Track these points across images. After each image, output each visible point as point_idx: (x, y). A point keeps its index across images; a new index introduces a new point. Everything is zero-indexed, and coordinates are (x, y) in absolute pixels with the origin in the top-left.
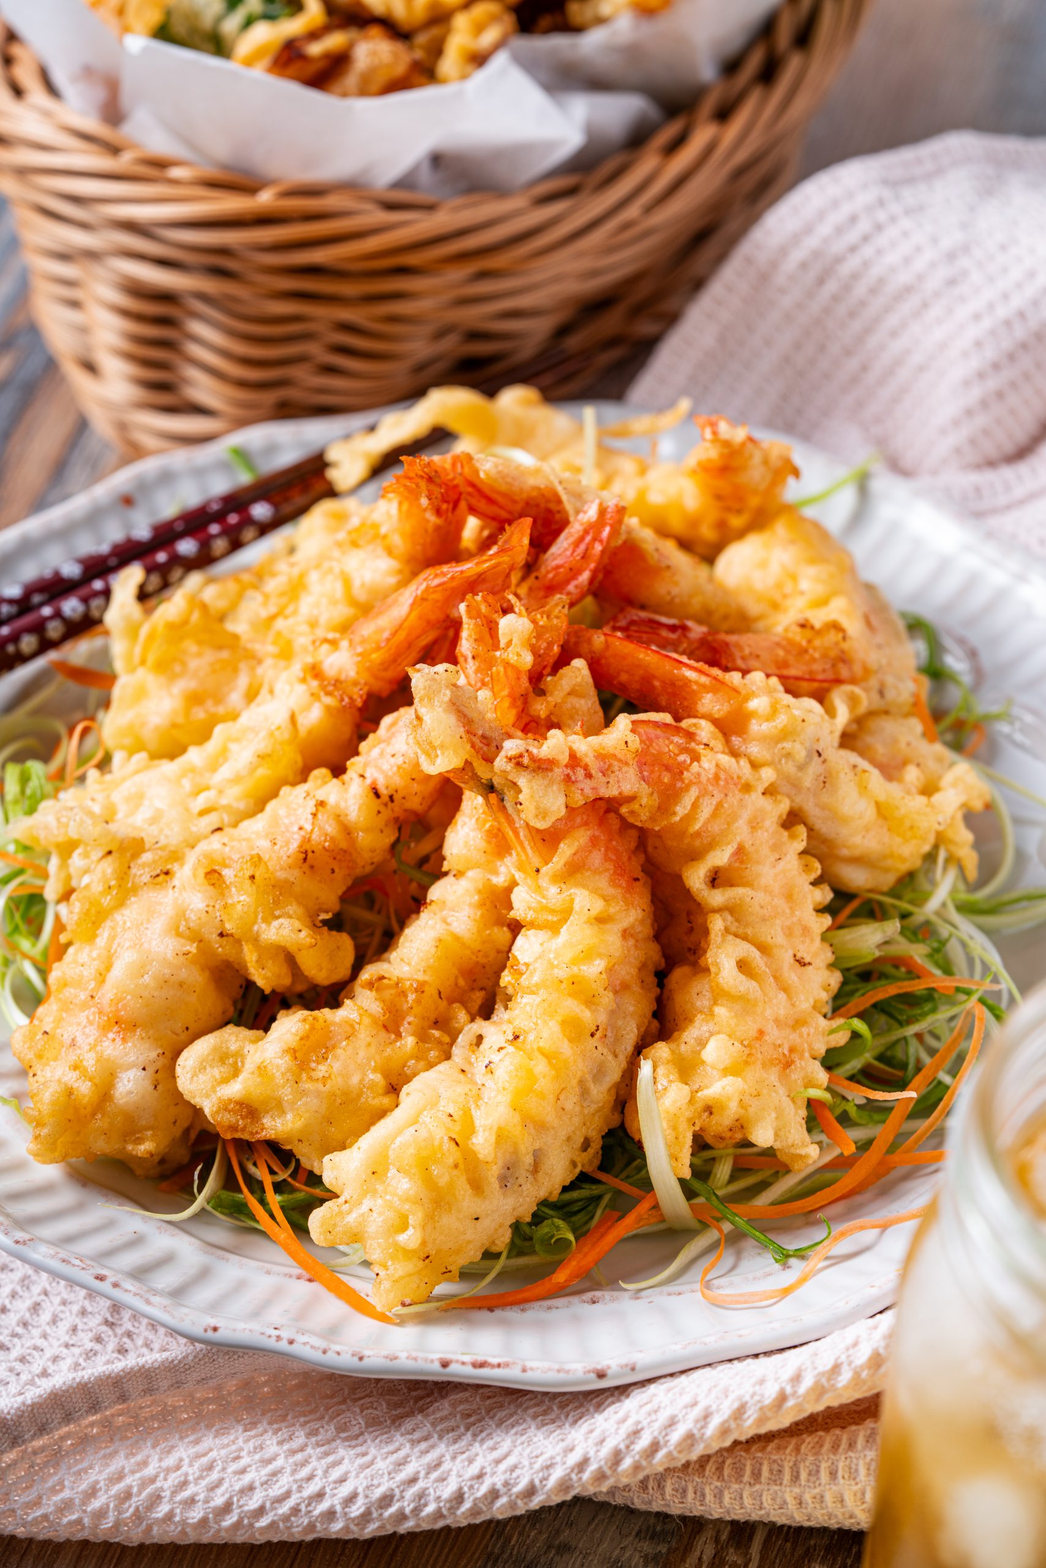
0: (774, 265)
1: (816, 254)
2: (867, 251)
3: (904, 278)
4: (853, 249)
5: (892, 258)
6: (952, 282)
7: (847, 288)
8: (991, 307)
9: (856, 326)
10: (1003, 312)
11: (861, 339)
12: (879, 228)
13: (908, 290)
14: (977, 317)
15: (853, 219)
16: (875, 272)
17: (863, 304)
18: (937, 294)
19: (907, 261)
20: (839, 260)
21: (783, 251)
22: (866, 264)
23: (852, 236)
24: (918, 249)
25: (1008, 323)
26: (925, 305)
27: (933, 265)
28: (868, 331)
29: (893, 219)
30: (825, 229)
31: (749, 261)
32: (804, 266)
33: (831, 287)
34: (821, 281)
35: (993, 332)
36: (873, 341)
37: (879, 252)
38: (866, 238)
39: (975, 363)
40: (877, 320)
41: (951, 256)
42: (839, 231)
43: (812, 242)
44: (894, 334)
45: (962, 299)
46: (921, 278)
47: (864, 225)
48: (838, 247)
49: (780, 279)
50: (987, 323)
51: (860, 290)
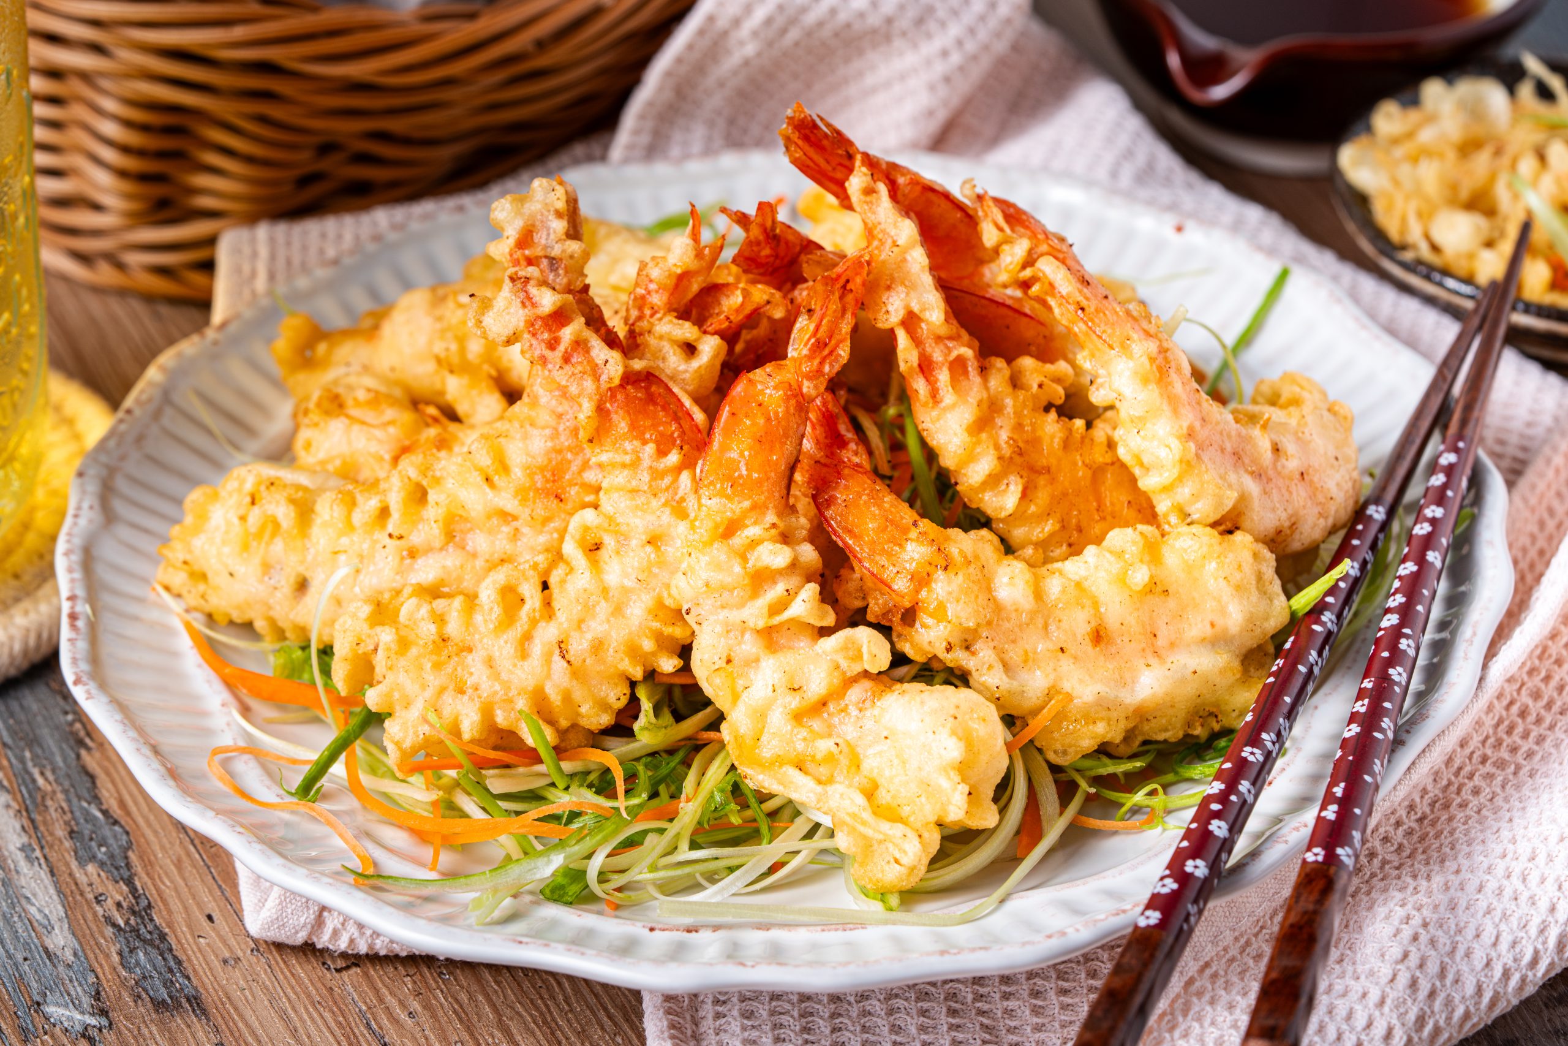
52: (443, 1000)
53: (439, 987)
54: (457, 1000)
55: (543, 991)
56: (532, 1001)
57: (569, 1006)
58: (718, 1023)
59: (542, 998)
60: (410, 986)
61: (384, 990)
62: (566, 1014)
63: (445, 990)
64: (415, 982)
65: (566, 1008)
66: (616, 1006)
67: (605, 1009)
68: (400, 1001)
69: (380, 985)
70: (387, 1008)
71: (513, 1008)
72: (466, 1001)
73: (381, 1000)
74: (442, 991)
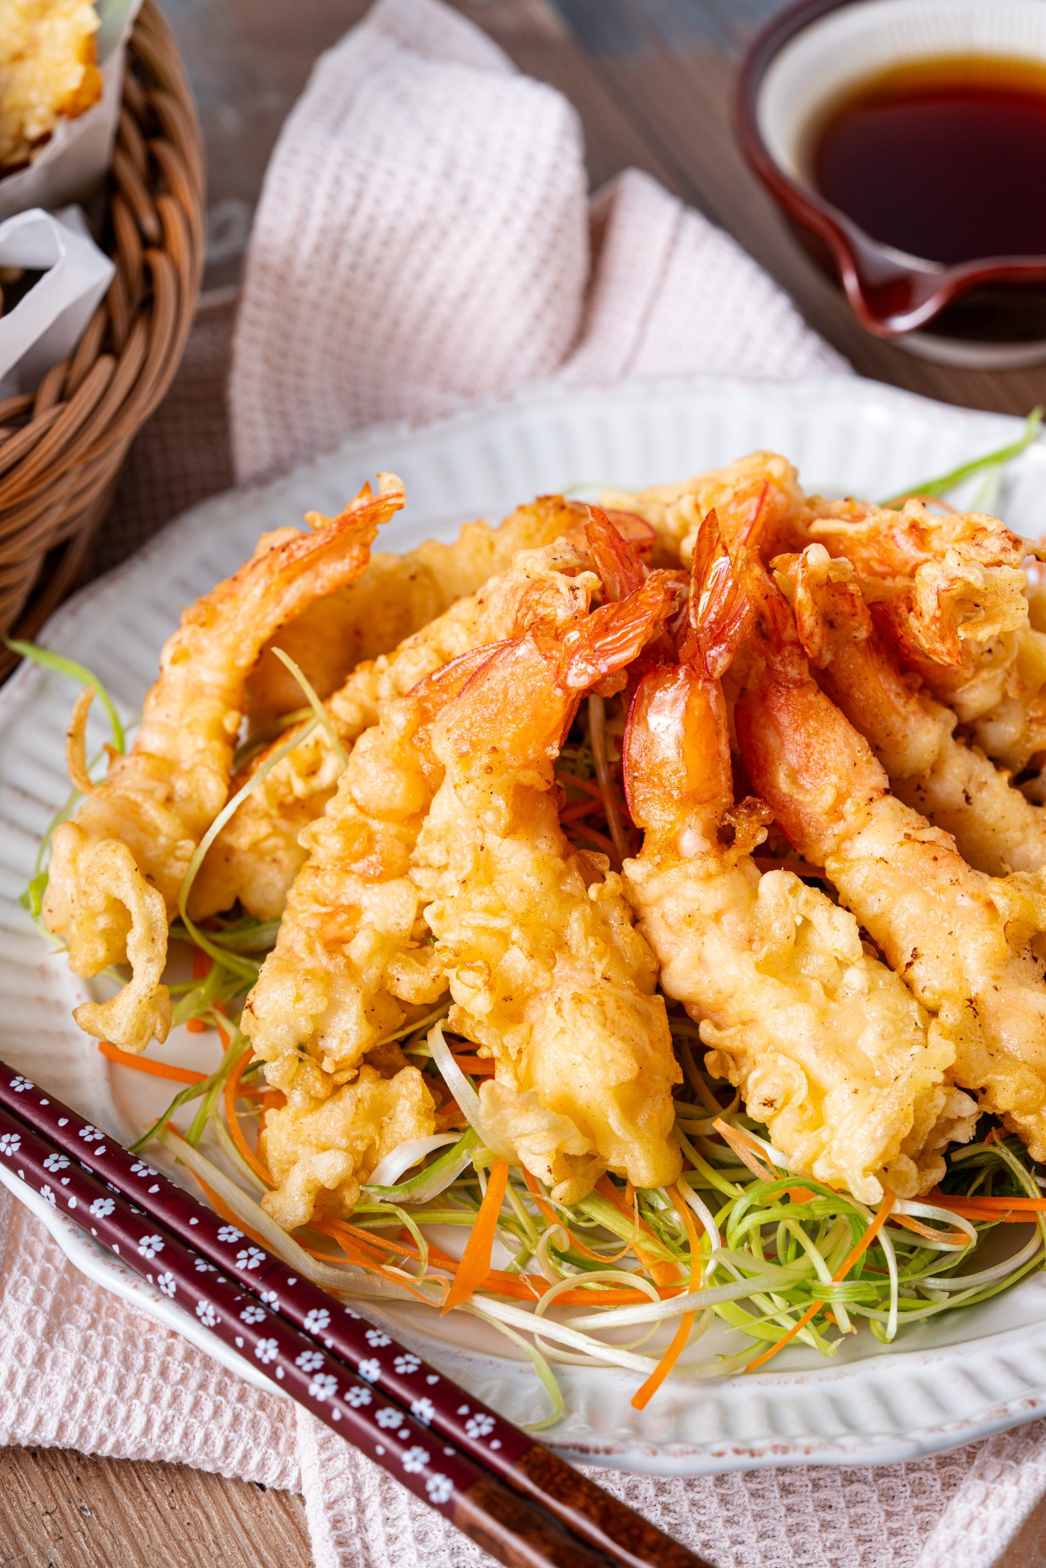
0: (288, 261)
1: (324, 231)
2: (367, 207)
3: (414, 217)
4: (353, 211)
5: (393, 203)
6: (464, 200)
7: (360, 252)
8: (515, 205)
9: (378, 285)
10: (528, 206)
11: (384, 298)
12: (362, 179)
13: (422, 226)
14: (506, 222)
15: (337, 181)
16: (383, 224)
17: (378, 260)
18: (454, 218)
19: (409, 198)
20: (344, 228)
21: (293, 242)
22: (372, 219)
23: (347, 200)
24: (413, 182)
25: (538, 214)
26: (444, 233)
27: (437, 192)
28: (389, 285)
29: (370, 165)
30: (319, 204)
31: (264, 268)
32: (317, 249)
33: (346, 257)
34: (335, 257)
35: (530, 230)
36: (398, 292)
37: (378, 202)
38: (359, 195)
39: (526, 267)
40: (397, 270)
41: (447, 174)
42: (332, 198)
43: (316, 222)
44: (418, 277)
45: (482, 211)
46: (431, 209)
47: (350, 184)
48: (339, 216)
49: (299, 271)
50: (519, 224)
51: (373, 247)
52: (85, 1547)
53: (80, 1529)
54: (99, 1545)
55: (191, 1530)
56: (179, 1543)
57: (220, 1548)
58: (391, 1549)
59: (190, 1539)
60: (49, 1528)
61: (22, 1535)
62: (216, 1560)
63: (87, 1532)
64: (55, 1522)
65: (217, 1552)
66: (269, 1548)
67: (258, 1552)
68: (39, 1548)
69: (18, 1528)
70: (26, 1558)
71: (159, 1554)
72: (110, 1547)
73: (19, 1549)
74: (84, 1534)
